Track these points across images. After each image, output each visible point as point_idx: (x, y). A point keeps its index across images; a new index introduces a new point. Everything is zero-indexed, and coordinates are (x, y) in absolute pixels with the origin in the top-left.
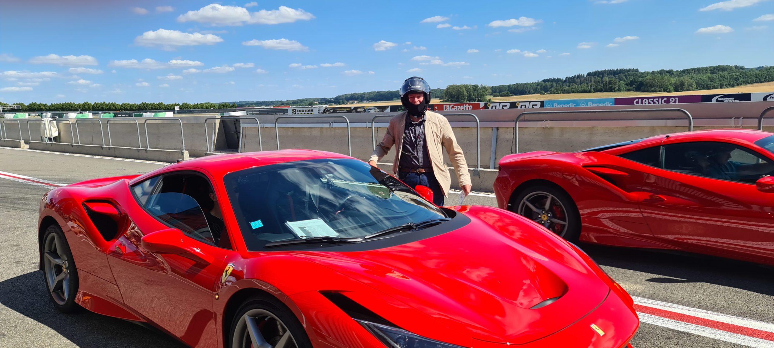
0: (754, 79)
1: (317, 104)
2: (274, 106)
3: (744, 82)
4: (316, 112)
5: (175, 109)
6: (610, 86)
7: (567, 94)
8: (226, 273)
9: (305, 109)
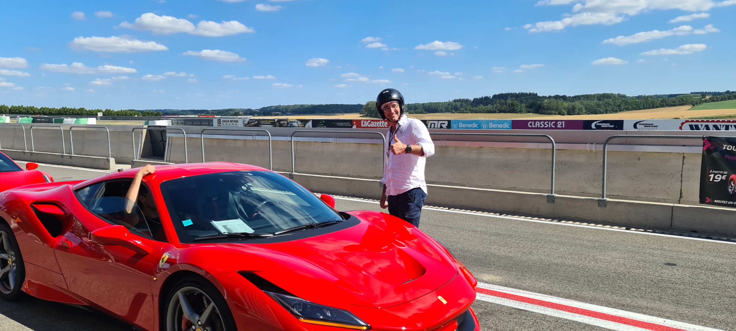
0: (634, 106)
1: (241, 115)
2: (199, 116)
3: (625, 108)
4: (240, 124)
5: (97, 115)
6: (512, 108)
7: (475, 114)
8: (163, 260)
9: (230, 120)
